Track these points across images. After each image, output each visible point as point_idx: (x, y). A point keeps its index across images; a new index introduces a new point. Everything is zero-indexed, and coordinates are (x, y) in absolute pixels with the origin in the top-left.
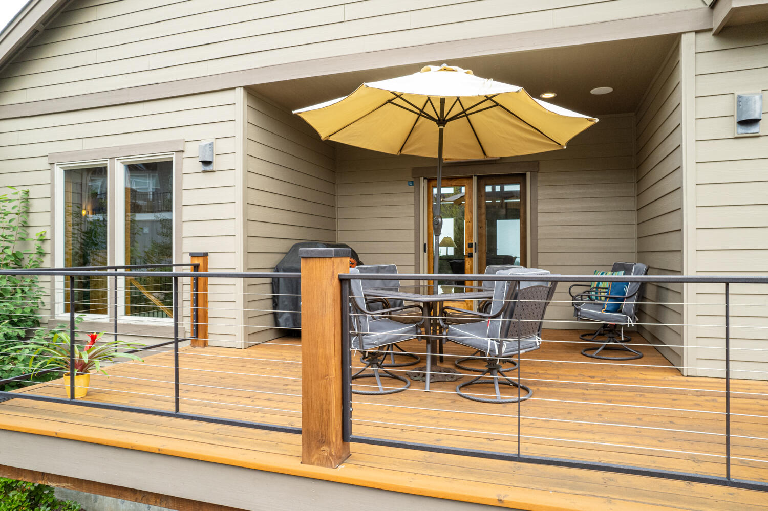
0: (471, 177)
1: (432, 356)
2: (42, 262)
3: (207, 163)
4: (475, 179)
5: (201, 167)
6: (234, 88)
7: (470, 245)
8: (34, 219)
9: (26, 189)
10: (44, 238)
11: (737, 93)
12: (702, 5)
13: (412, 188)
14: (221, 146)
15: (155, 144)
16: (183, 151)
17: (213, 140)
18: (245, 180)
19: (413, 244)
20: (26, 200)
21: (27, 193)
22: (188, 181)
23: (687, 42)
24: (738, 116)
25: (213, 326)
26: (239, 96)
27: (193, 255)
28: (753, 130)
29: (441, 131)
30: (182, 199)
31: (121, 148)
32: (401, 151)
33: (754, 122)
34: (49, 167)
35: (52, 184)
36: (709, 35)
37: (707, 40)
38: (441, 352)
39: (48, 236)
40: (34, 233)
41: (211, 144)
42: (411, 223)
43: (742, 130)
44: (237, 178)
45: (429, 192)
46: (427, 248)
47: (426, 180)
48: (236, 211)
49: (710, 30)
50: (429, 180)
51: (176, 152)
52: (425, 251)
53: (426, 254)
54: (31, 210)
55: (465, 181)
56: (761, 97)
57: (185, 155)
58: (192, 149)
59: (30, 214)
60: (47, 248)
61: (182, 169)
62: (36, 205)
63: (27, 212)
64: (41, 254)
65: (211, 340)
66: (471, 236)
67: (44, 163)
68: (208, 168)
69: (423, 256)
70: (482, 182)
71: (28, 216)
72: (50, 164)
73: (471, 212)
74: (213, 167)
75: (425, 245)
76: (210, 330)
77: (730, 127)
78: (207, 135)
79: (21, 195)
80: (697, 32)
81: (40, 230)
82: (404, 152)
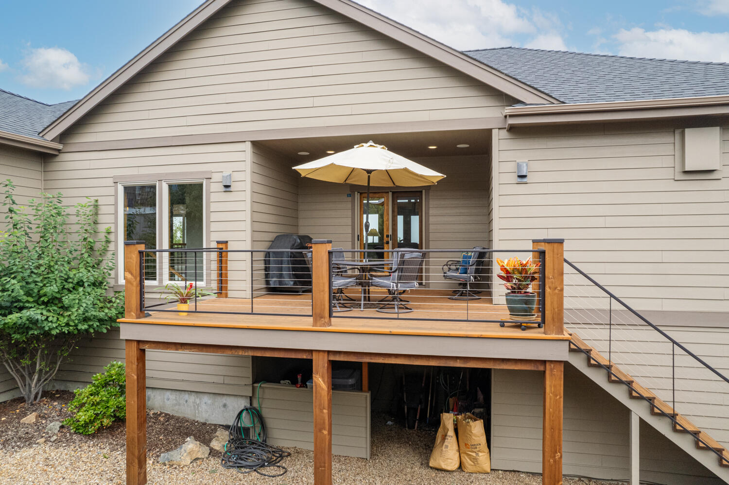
0: (388, 192)
1: (364, 296)
2: (108, 247)
3: (227, 186)
4: (390, 194)
5: (224, 189)
6: (245, 141)
7: (387, 236)
8: (101, 219)
9: (96, 198)
10: (109, 231)
11: (517, 161)
12: (501, 115)
13: (350, 199)
14: (236, 176)
15: (192, 173)
16: (211, 178)
17: (231, 172)
18: (252, 197)
19: (350, 235)
20: (96, 206)
21: (97, 201)
22: (213, 197)
23: (495, 133)
24: (518, 173)
25: (231, 285)
26: (248, 146)
27: (218, 242)
28: (525, 180)
29: (369, 177)
30: (210, 208)
31: (167, 174)
32: (345, 181)
33: (524, 176)
34: (113, 185)
35: (116, 196)
36: (505, 131)
37: (504, 133)
38: (369, 294)
39: (113, 230)
40: (102, 228)
41: (230, 175)
42: (349, 221)
43: (520, 180)
44: (248, 196)
45: (361, 201)
46: (360, 238)
47: (359, 194)
48: (247, 216)
49: (505, 128)
50: (361, 194)
51: (206, 178)
52: (358, 240)
53: (359, 242)
54: (99, 213)
55: (384, 195)
56: (527, 165)
57: (211, 181)
58: (216, 177)
59: (99, 215)
60: (112, 237)
61: (210, 190)
62: (103, 210)
63: (97, 214)
64: (108, 242)
65: (230, 294)
66: (388, 230)
67: (110, 182)
68: (228, 189)
69: (357, 243)
70: (395, 195)
71: (97, 216)
72: (115, 183)
73: (388, 214)
74: (232, 189)
75: (358, 236)
76: (229, 289)
77: (514, 178)
78: (227, 170)
79: (93, 203)
80: (499, 129)
81: (107, 226)
82: (347, 182)
